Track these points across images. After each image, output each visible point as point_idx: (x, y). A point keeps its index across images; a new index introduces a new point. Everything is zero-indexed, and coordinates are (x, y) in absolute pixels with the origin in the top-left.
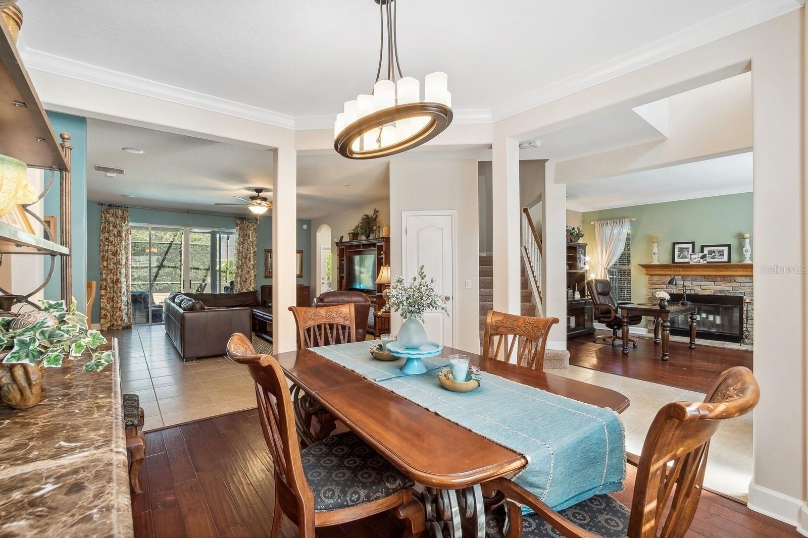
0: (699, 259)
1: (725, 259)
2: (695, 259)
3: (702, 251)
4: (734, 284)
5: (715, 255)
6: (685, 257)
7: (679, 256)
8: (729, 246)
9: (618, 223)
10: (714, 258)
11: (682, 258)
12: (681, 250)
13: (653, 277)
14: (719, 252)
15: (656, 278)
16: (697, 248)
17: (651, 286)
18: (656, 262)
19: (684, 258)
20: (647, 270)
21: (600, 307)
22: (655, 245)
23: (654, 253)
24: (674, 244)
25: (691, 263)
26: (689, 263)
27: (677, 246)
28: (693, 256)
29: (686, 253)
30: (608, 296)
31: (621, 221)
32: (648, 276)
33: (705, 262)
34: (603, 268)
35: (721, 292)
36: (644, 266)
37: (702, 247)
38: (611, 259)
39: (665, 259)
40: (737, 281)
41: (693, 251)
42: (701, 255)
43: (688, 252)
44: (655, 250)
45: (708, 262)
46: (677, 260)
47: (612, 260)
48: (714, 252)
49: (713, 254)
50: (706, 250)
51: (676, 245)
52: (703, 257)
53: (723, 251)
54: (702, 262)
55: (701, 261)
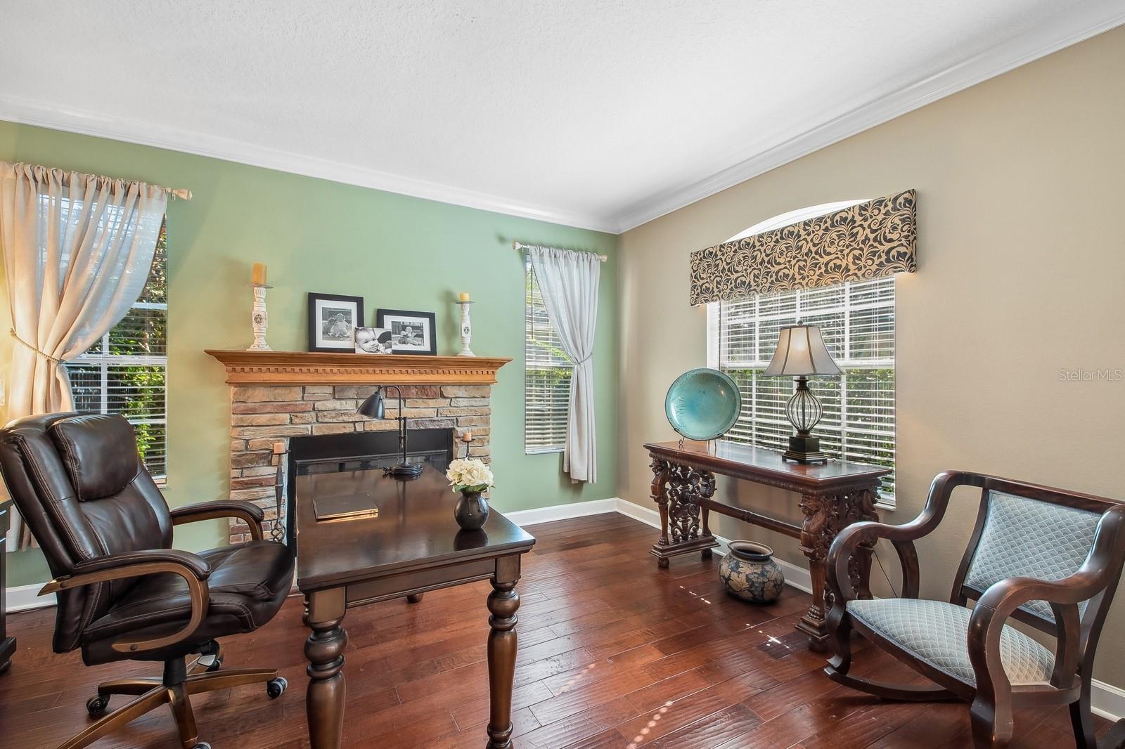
0: (376, 342)
1: (426, 347)
2: (367, 342)
3: (379, 323)
4: (441, 402)
5: (406, 336)
6: (342, 336)
7: (326, 332)
8: (431, 316)
9: (120, 192)
10: (404, 343)
11: (334, 337)
12: (329, 314)
13: (250, 392)
14: (414, 328)
15: (259, 395)
16: (369, 317)
17: (242, 420)
18: (260, 345)
19: (338, 338)
20: (234, 370)
21: (97, 579)
22: (261, 293)
23: (259, 319)
24: (312, 298)
25: (359, 352)
26: (353, 351)
27: (320, 304)
28: (363, 335)
29: (342, 325)
30: (125, 496)
31: (134, 190)
32: (233, 389)
33: (389, 351)
34: (42, 363)
35: (417, 423)
36: (223, 357)
37: (380, 314)
38: (82, 326)
39: (287, 339)
40: (446, 395)
41: (361, 322)
42: (379, 332)
43: (349, 322)
44: (260, 308)
45: (395, 352)
46: (321, 342)
47: (87, 329)
48: (404, 328)
49: (403, 333)
50: (388, 321)
51: (318, 301)
52: (384, 338)
53: (420, 328)
54: (383, 351)
55: (381, 347)
